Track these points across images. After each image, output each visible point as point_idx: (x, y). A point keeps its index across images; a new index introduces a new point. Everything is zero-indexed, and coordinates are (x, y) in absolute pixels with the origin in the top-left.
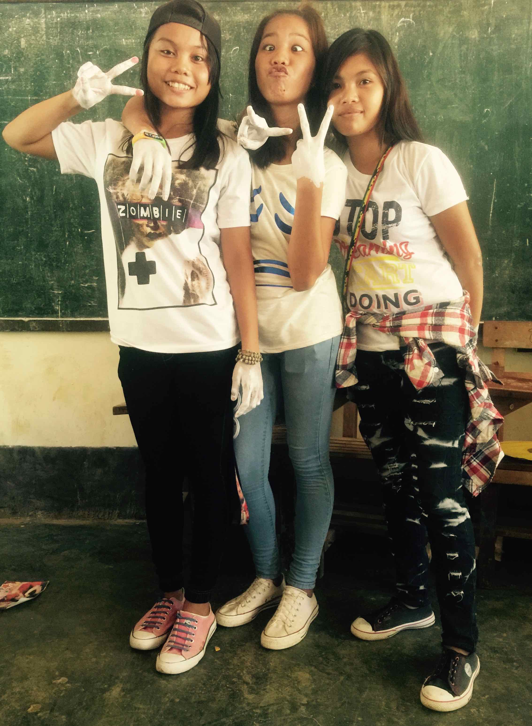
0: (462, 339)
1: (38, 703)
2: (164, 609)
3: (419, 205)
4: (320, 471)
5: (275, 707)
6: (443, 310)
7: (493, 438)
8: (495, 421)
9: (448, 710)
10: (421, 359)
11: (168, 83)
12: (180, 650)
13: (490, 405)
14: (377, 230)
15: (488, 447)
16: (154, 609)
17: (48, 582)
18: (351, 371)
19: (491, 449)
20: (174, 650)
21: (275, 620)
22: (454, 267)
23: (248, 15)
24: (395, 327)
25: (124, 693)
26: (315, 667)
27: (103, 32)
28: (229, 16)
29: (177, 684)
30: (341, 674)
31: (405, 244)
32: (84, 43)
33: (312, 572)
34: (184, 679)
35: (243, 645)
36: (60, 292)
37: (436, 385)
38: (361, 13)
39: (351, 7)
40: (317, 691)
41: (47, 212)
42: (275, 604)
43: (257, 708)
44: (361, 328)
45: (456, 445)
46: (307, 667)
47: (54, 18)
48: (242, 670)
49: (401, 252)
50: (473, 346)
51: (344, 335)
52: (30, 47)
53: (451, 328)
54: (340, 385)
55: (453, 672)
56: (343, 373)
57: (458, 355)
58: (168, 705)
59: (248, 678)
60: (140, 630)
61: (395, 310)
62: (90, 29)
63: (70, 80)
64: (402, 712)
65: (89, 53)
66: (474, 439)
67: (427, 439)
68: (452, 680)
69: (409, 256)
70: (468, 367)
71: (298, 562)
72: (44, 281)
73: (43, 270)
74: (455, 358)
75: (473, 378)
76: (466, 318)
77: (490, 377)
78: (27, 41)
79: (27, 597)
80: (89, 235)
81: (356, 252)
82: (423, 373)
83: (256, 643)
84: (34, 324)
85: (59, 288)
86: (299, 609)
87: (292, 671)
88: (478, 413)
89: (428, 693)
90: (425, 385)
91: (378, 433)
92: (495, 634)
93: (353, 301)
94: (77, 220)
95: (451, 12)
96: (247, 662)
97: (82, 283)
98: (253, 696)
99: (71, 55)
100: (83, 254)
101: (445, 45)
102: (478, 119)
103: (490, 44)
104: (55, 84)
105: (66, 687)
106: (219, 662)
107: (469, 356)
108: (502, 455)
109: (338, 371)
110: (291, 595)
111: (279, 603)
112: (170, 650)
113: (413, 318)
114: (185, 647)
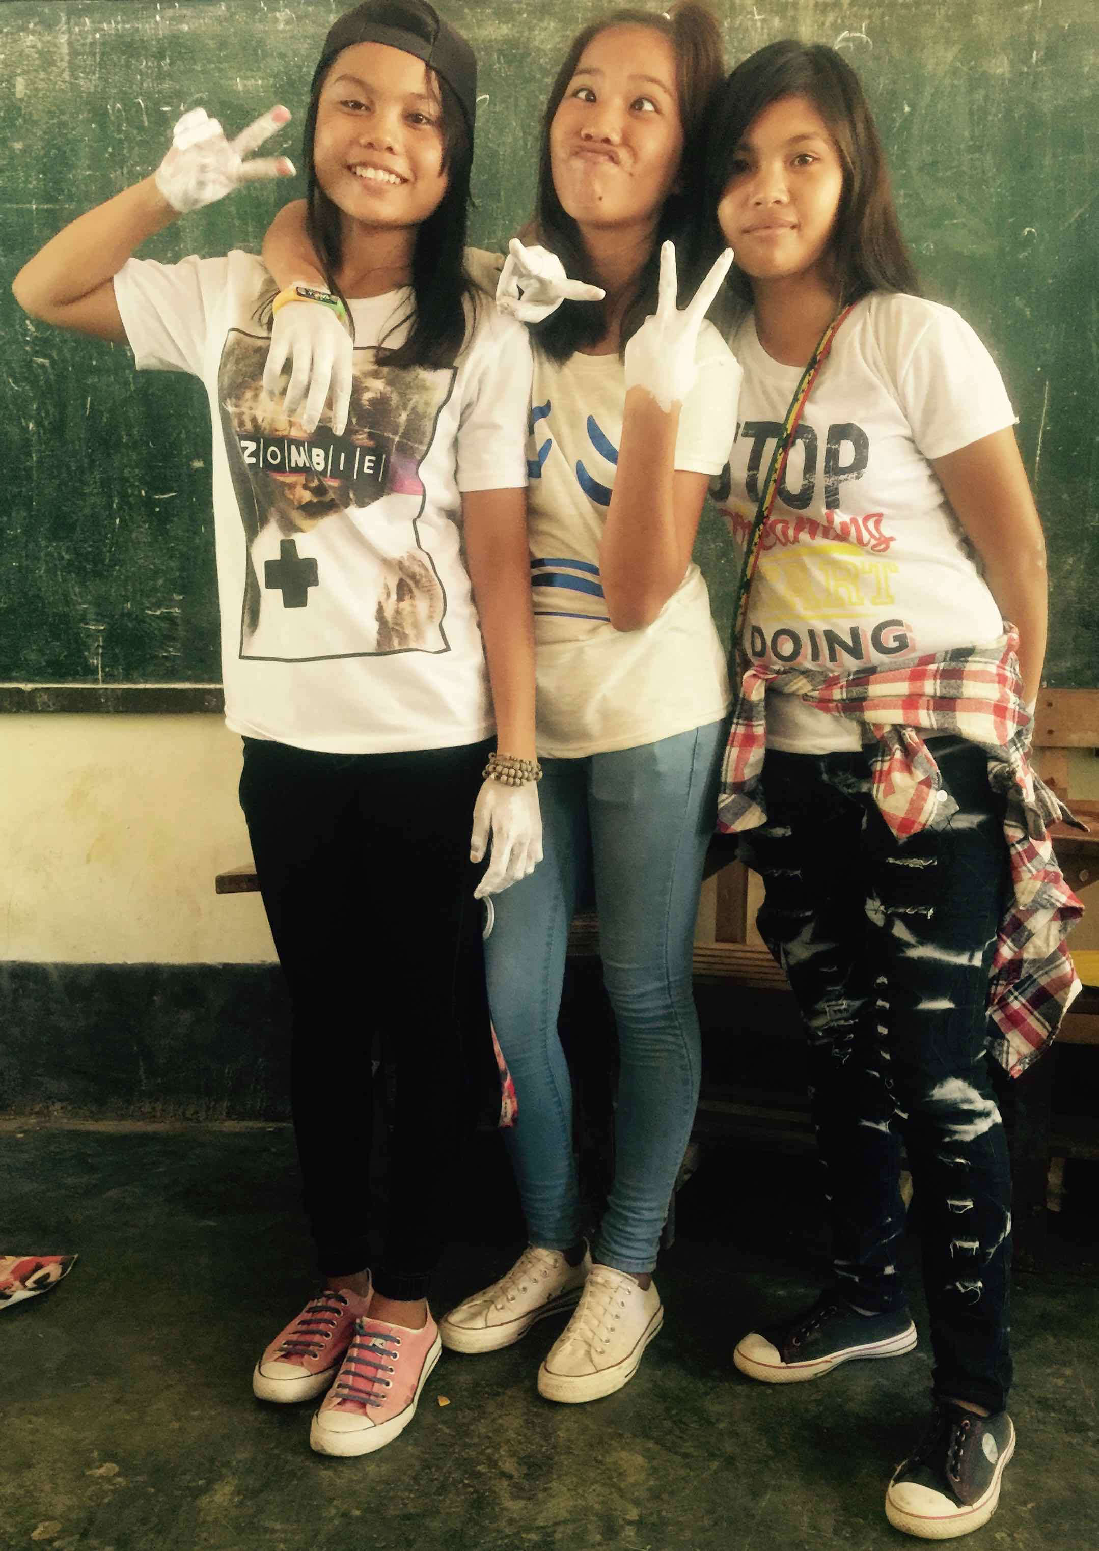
0: (1000, 727)
1: (52, 1519)
2: (327, 1315)
3: (907, 432)
4: (669, 1017)
5: (569, 1529)
6: (960, 665)
7: (1060, 948)
8: (1066, 913)
9: (945, 1537)
10: (909, 772)
11: (354, 169)
12: (362, 1405)
13: (1057, 876)
14: (813, 487)
15: (1047, 969)
16: (304, 1315)
17: (76, 1256)
18: (751, 796)
19: (1054, 974)
20: (349, 1405)
21: (569, 1338)
22: (983, 572)
23: (510, 26)
24: (852, 700)
25: (242, 1497)
26: (657, 1443)
27: (195, 64)
28: (468, 27)
29: (355, 1478)
30: (712, 1455)
31: (875, 519)
32: (153, 86)
33: (650, 1236)
34: (371, 1468)
35: (497, 1394)
36: (102, 628)
37: (938, 829)
38: (754, 21)
39: (733, 7)
40: (660, 1493)
41: (74, 453)
42: (568, 1305)
43: (528, 1530)
44: (777, 702)
45: (977, 961)
46: (638, 1440)
47: (88, 32)
48: (497, 1448)
49: (866, 537)
50: (1023, 746)
51: (738, 718)
52: (35, 96)
53: (978, 705)
54: (728, 827)
55: (956, 1454)
56: (733, 801)
57: (992, 765)
58: (336, 1522)
59: (509, 1465)
60: (276, 1360)
61: (851, 663)
62: (164, 58)
63: (122, 168)
64: (846, 1539)
65: (165, 109)
66: (1017, 949)
67: (913, 946)
68: (954, 1470)
69: (882, 547)
70: (1012, 791)
71: (618, 1213)
72: (67, 603)
73: (64, 581)
74: (984, 771)
75: (1020, 813)
76: (1009, 682)
77: (1057, 814)
78: (30, 83)
79: (30, 1290)
80: (164, 503)
81: (768, 535)
82: (912, 802)
83: (528, 1390)
84: (45, 697)
85: (99, 619)
86: (622, 1316)
87: (605, 1450)
88: (1031, 892)
89: (902, 1499)
90: (917, 828)
91: (807, 933)
92: (1049, 1371)
93: (758, 642)
94: (137, 471)
95: (948, 18)
96: (507, 1430)
97: (149, 608)
98: (522, 1503)
99: (124, 114)
100: (150, 544)
101: (937, 88)
102: (1008, 249)
103: (1034, 86)
104: (89, 175)
105: (114, 1484)
106: (447, 1431)
107: (1014, 766)
108: (1076, 988)
109: (724, 796)
110: (603, 1285)
111: (577, 1303)
112: (339, 1404)
113: (895, 680)
114: (372, 1398)
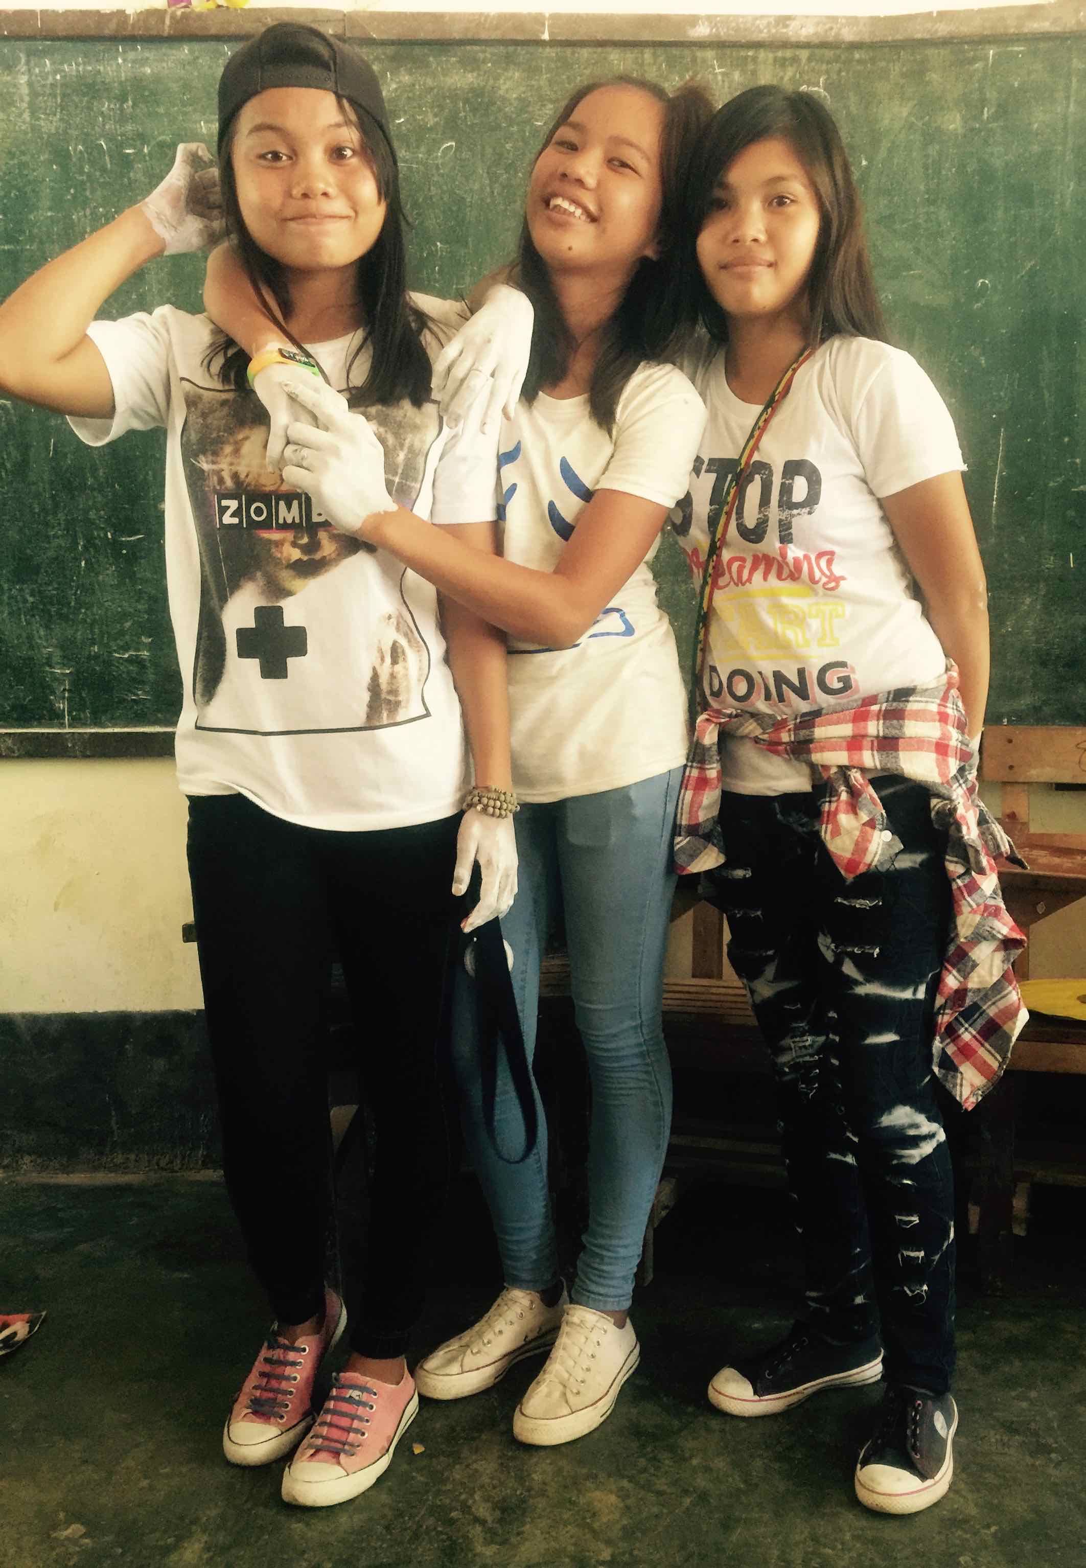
0: (942, 766)
3: (860, 474)
4: (641, 1055)
6: (901, 705)
7: (1004, 976)
8: (1008, 944)
10: (856, 814)
12: (336, 1454)
13: (997, 909)
14: (767, 521)
15: (993, 1000)
17: (44, 1313)
18: (708, 837)
19: (1002, 1004)
20: (322, 1455)
21: (544, 1380)
23: (475, 74)
24: (800, 742)
25: (211, 1554)
26: (632, 1482)
27: (158, 105)
28: (434, 75)
29: (328, 1530)
30: (686, 1492)
31: (827, 557)
32: (116, 129)
33: (624, 1274)
34: (343, 1519)
35: (473, 1439)
36: (68, 671)
37: (883, 869)
38: (716, 74)
39: (694, 60)
40: (634, 1533)
41: (38, 495)
42: (544, 1346)
44: (728, 746)
45: (921, 994)
46: (612, 1480)
47: (48, 73)
48: (472, 1494)
49: (817, 574)
50: (966, 781)
51: (692, 762)
53: (919, 744)
54: (684, 869)
55: (914, 1432)
56: (688, 843)
57: (934, 802)
59: (482, 1510)
60: (243, 1417)
61: (798, 705)
62: (127, 100)
63: (84, 209)
65: (128, 151)
66: (962, 979)
67: (861, 984)
68: (913, 1447)
69: (832, 585)
70: (953, 827)
71: (593, 1252)
72: (31, 647)
73: (28, 623)
74: (928, 808)
75: (963, 852)
76: (951, 720)
77: (1005, 848)
80: (132, 546)
81: (723, 574)
82: (857, 844)
83: (503, 1433)
84: (9, 742)
85: (65, 662)
86: (598, 1355)
87: (579, 1491)
88: (971, 925)
89: (870, 1480)
90: (862, 869)
91: (770, 971)
92: (1013, 1394)
93: (716, 682)
94: (102, 513)
95: (903, 75)
96: (481, 1476)
97: (115, 651)
98: (494, 1548)
99: (86, 155)
100: (117, 587)
101: (893, 142)
102: (963, 300)
103: (986, 142)
104: (51, 216)
105: (80, 1546)
106: (422, 1479)
107: (956, 803)
108: (1023, 1017)
109: (679, 839)
110: (579, 1325)
111: (553, 1343)
112: (312, 1455)
113: (838, 723)
114: (346, 1447)
